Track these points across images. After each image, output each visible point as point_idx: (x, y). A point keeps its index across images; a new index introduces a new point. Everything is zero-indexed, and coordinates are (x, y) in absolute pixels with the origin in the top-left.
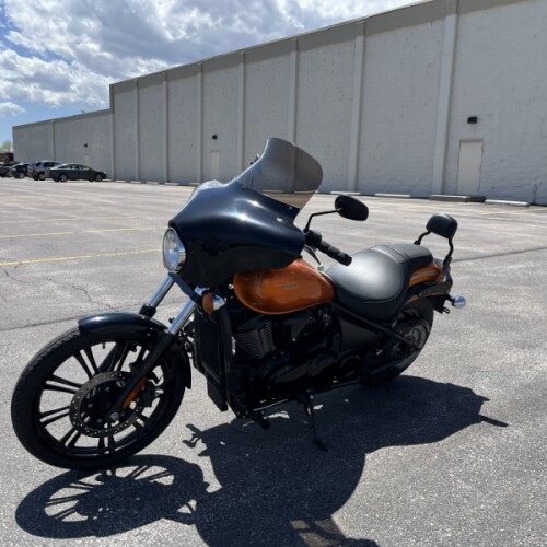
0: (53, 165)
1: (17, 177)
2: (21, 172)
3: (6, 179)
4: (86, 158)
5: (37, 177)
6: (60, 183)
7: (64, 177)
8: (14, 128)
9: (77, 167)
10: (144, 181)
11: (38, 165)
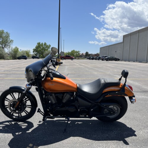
0: (106, 57)
1: (99, 60)
2: (99, 59)
3: (96, 60)
4: (116, 55)
5: (103, 60)
6: (107, 61)
7: (108, 60)
8: (100, 48)
9: (112, 57)
10: (129, 61)
11: (103, 57)
